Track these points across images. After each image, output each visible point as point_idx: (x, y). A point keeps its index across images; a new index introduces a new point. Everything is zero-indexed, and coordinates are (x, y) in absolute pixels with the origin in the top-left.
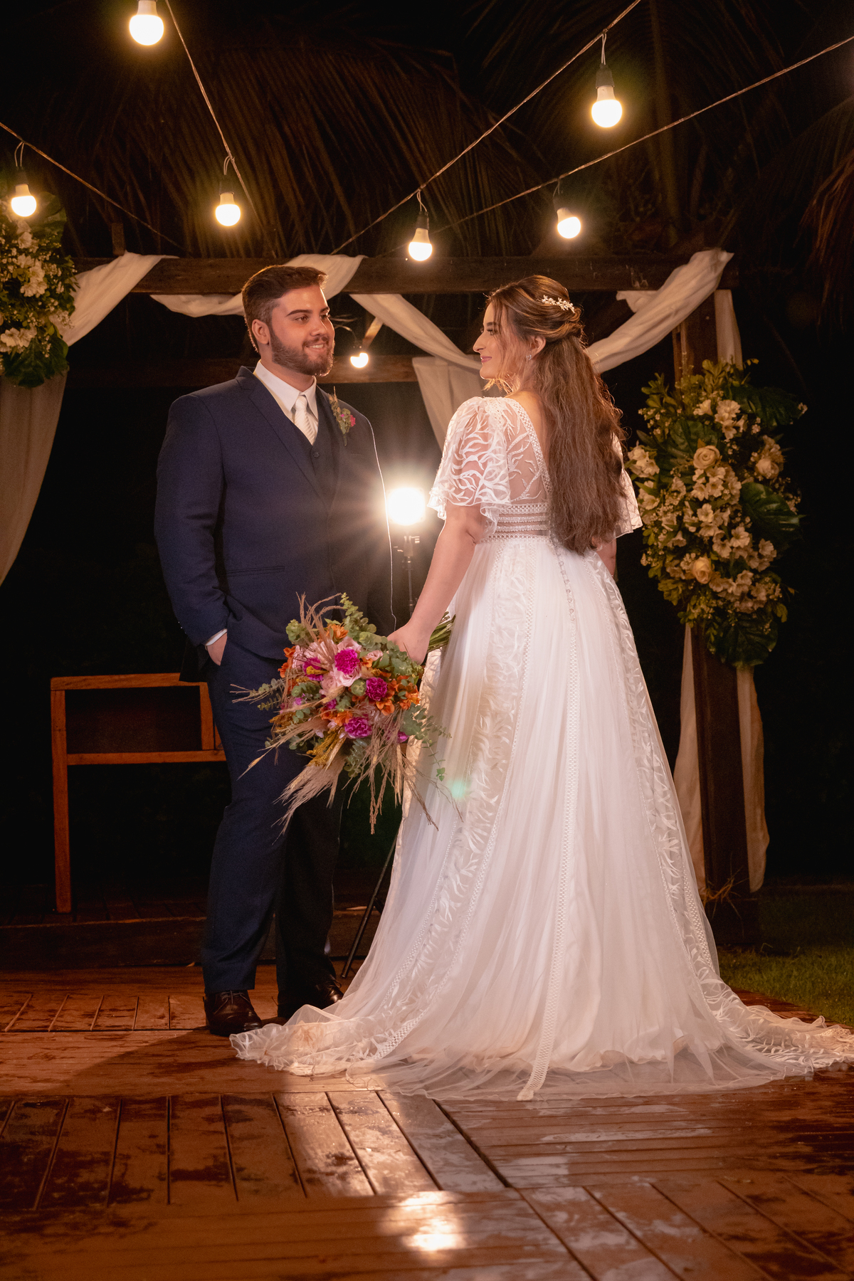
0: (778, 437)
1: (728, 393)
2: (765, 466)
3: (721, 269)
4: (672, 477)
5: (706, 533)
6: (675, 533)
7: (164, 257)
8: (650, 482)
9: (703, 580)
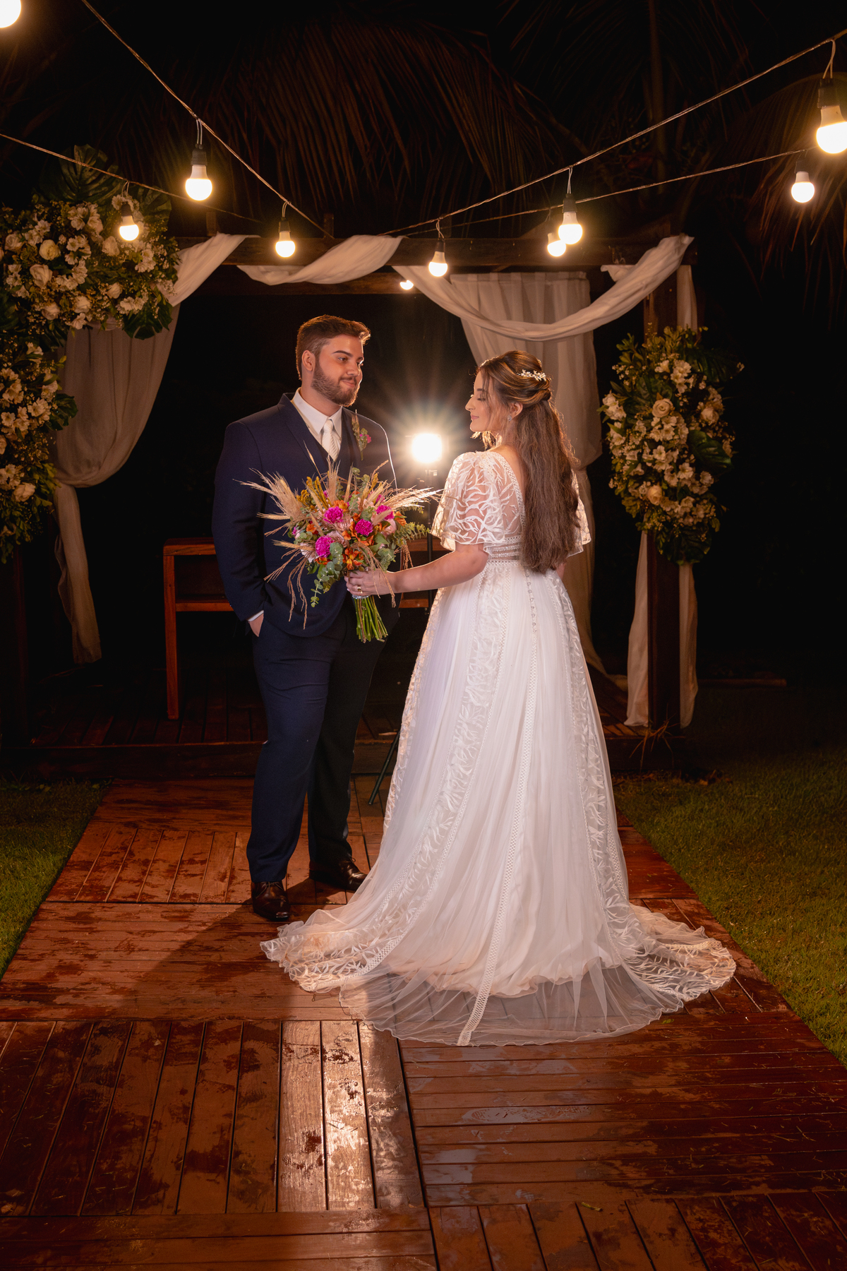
0: (720, 389)
1: (682, 356)
2: (708, 413)
3: (683, 250)
4: (636, 420)
5: (659, 468)
6: (636, 466)
7: (247, 236)
8: (619, 423)
9: (656, 503)
